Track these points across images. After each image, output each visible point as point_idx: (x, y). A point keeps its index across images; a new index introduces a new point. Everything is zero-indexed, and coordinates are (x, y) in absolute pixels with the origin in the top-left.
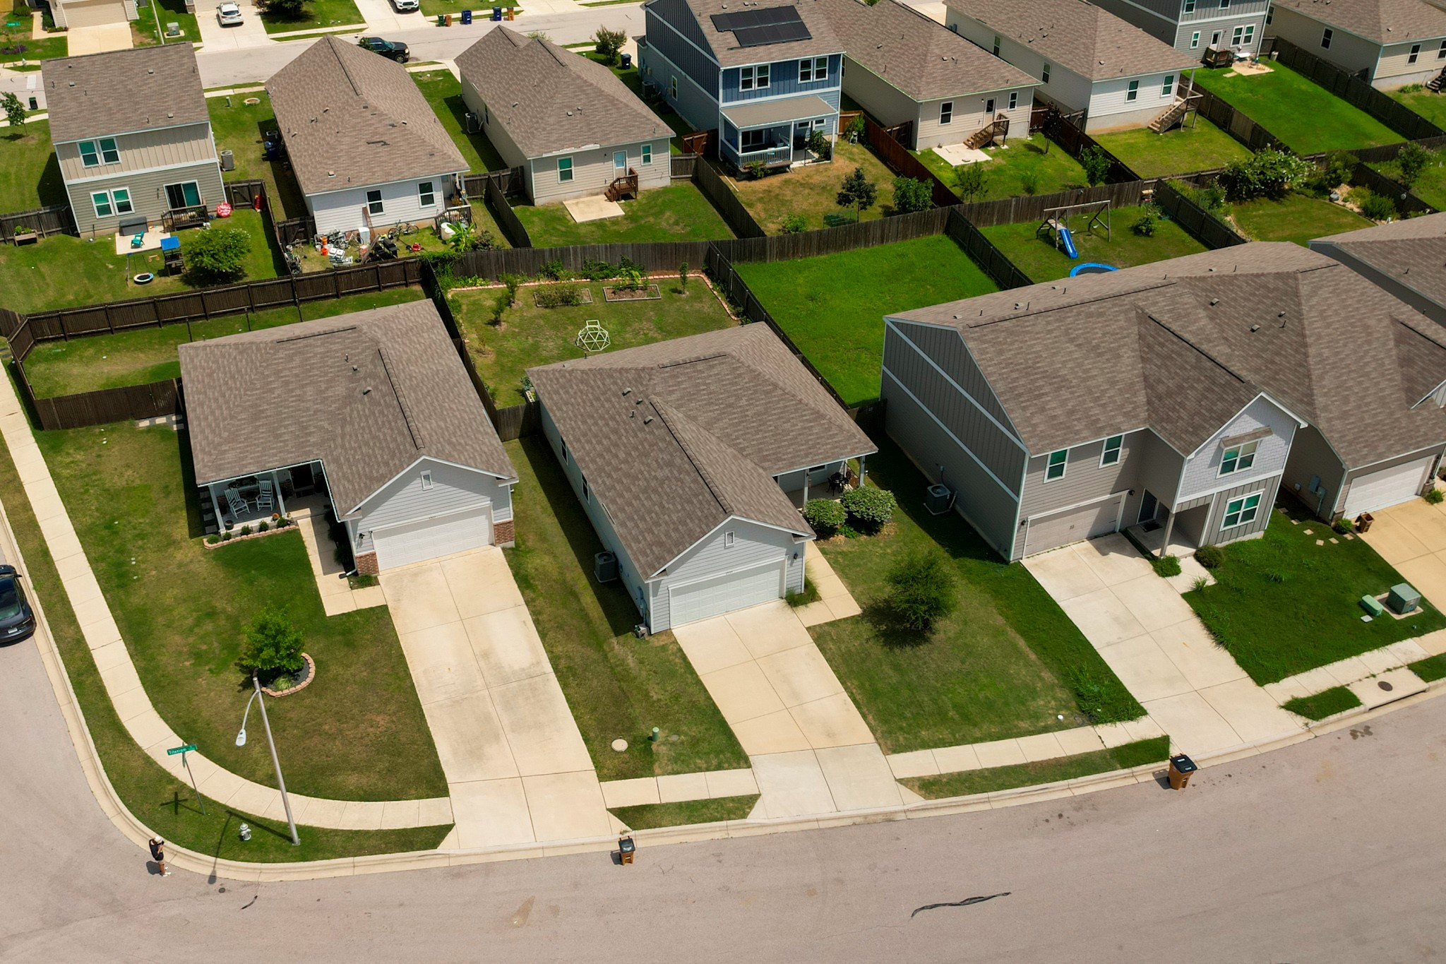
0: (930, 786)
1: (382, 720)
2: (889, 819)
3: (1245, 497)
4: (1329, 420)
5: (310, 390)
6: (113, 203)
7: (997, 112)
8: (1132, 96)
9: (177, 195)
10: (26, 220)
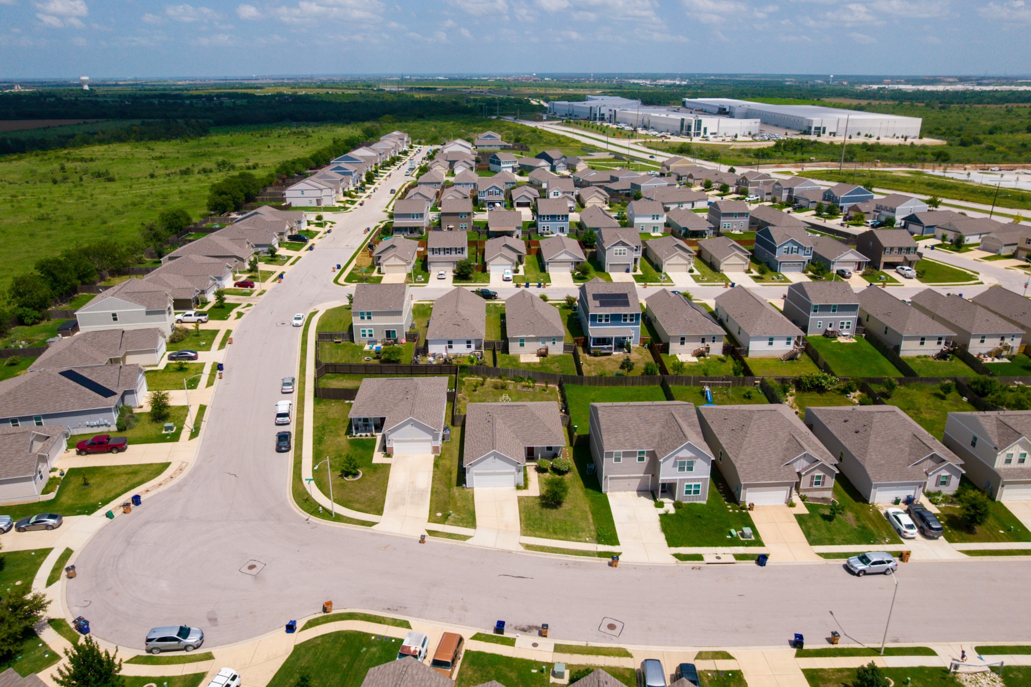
0: (528, 547)
1: (373, 493)
2: (510, 552)
3: (693, 484)
4: (741, 464)
5: (391, 395)
6: (367, 333)
7: (707, 343)
8: (771, 344)
9: (389, 334)
10: (339, 336)
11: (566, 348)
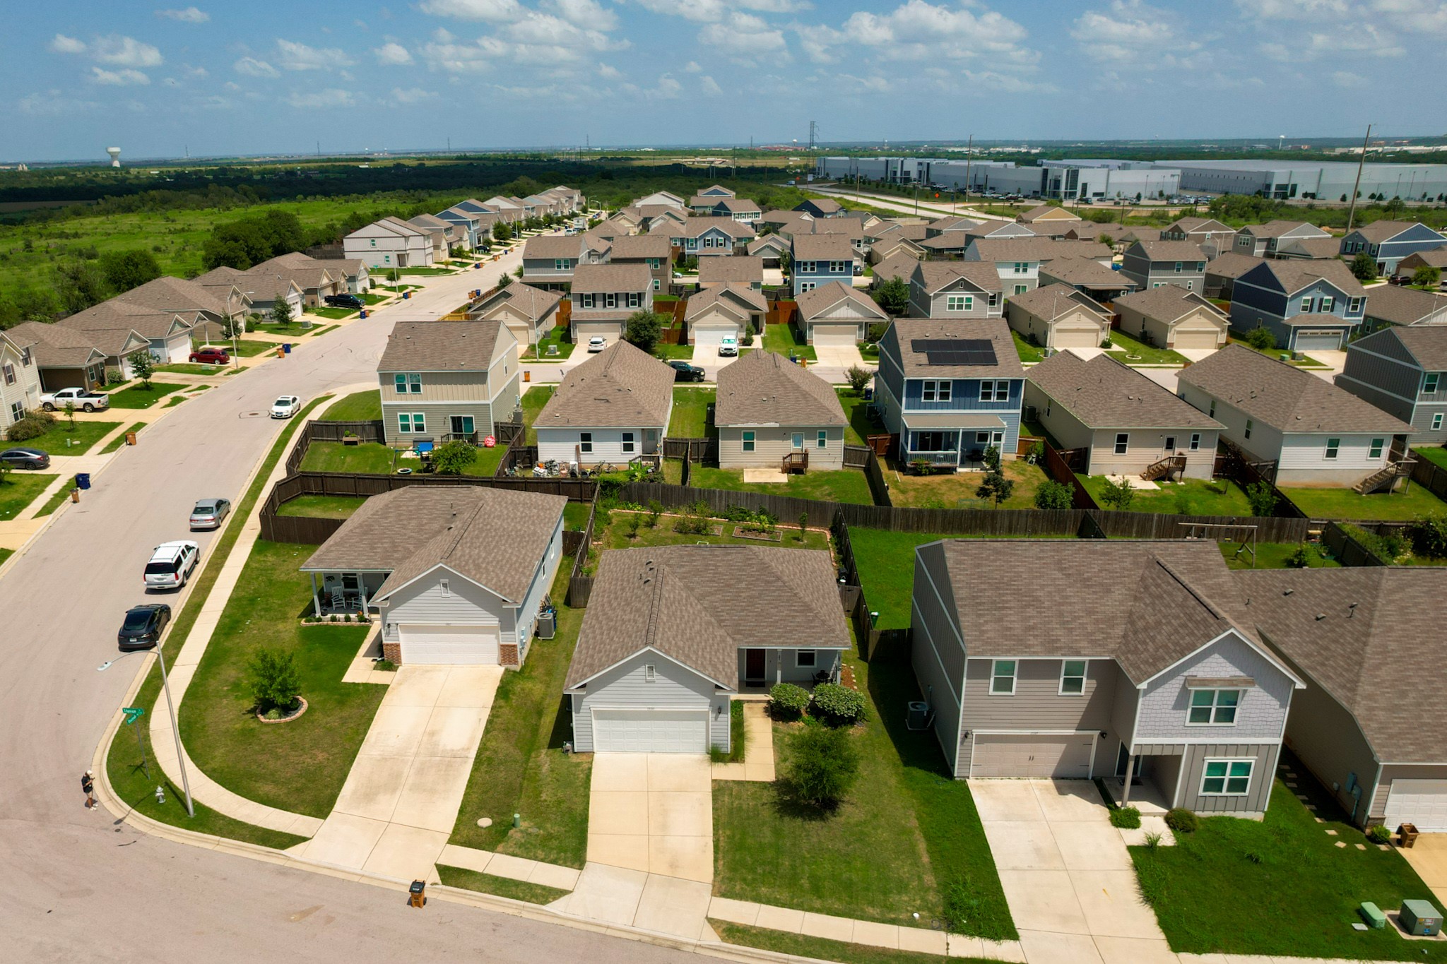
0: (733, 932)
1: (321, 756)
2: (676, 947)
3: (1230, 760)
4: (1371, 709)
5: (414, 522)
6: (412, 423)
7: (1177, 450)
8: (1332, 454)
9: (458, 423)
10: (354, 428)
11: (849, 455)
